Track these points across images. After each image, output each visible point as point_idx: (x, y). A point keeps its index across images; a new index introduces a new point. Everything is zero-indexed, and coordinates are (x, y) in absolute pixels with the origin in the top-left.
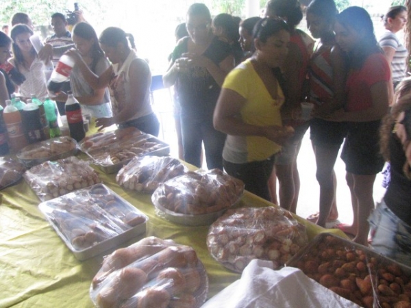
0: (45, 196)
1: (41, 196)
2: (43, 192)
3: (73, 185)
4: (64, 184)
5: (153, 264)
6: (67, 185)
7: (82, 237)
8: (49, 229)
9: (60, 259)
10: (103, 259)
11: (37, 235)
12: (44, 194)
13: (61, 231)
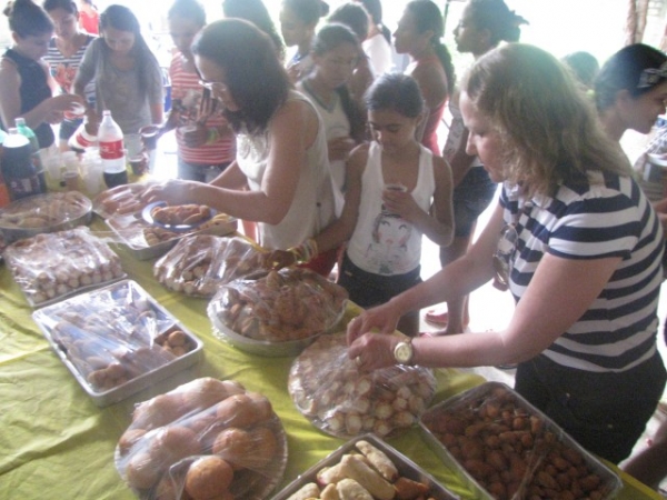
0: (35, 295)
1: (29, 294)
2: (31, 287)
3: (80, 278)
4: (65, 278)
5: (208, 421)
6: (70, 279)
7: (102, 371)
8: (50, 353)
9: (69, 404)
10: (134, 409)
11: (32, 362)
12: (33, 291)
13: (69, 358)
